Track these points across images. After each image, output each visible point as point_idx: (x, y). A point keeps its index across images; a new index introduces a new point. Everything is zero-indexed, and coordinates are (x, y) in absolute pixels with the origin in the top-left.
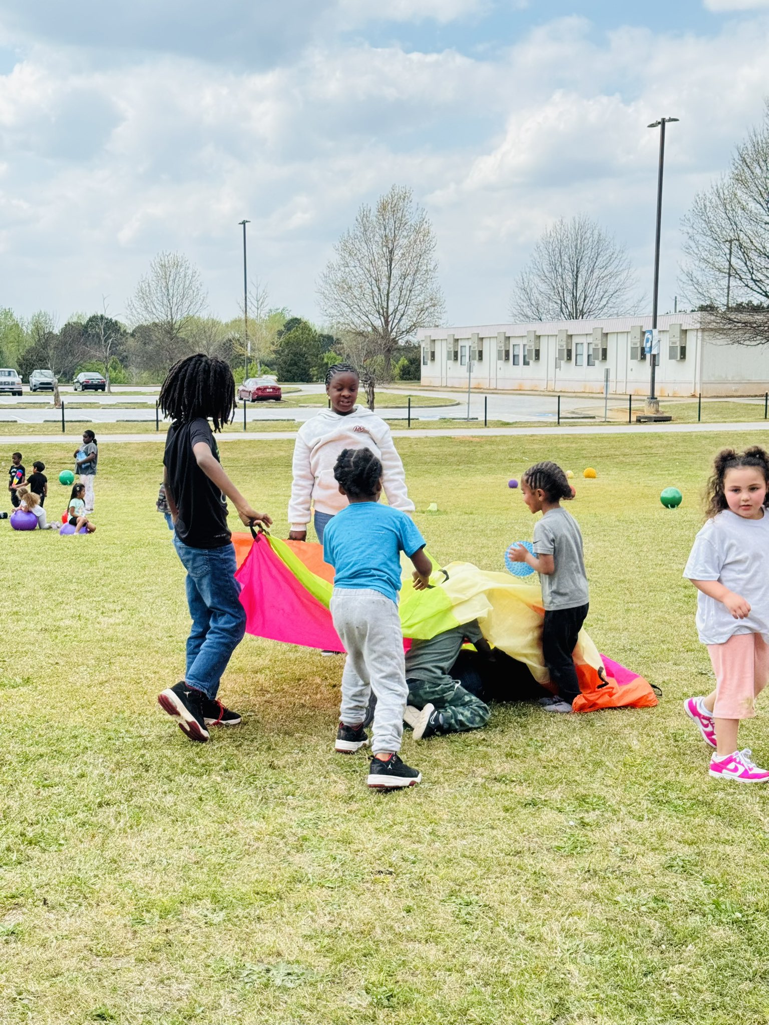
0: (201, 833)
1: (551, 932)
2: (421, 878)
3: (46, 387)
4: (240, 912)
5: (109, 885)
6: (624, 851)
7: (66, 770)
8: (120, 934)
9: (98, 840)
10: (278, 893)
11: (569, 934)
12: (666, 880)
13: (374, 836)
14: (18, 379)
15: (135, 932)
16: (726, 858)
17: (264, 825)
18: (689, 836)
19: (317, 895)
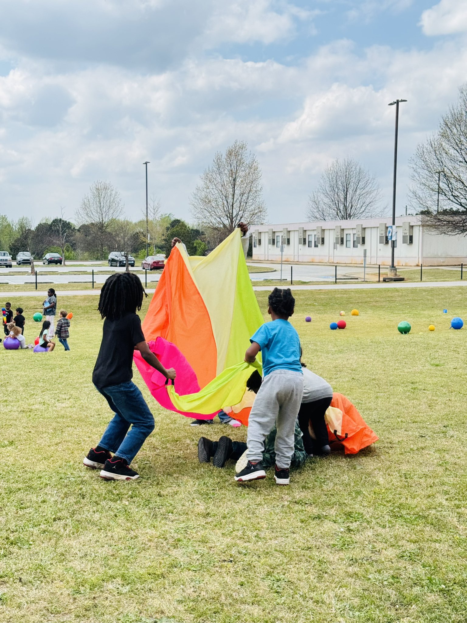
0: (116, 537)
1: (329, 597)
2: (250, 564)
3: (26, 262)
4: (139, 586)
5: (59, 569)
6: (374, 547)
7: (34, 499)
8: (66, 600)
9: (53, 541)
10: (162, 574)
11: (339, 599)
12: (400, 565)
13: (221, 538)
14: (9, 258)
15: (75, 599)
16: (436, 551)
17: (154, 532)
18: (414, 537)
19: (186, 575)
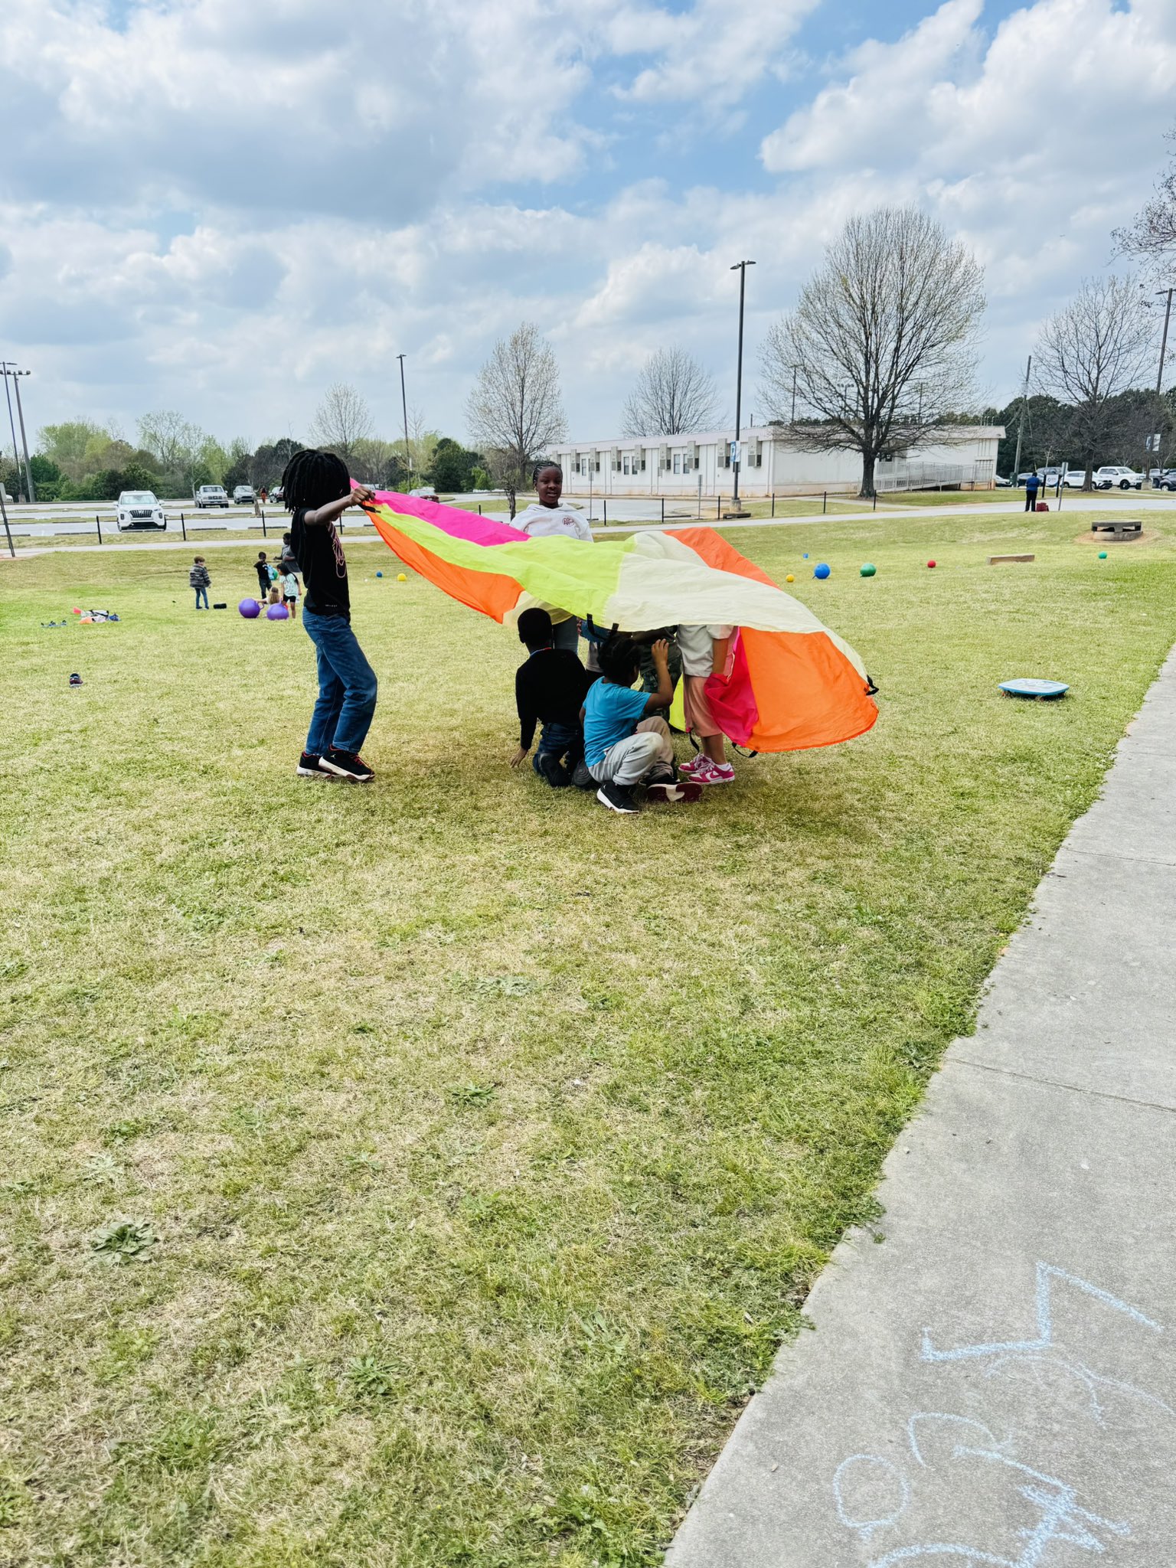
0: (426, 866)
1: (727, 937)
2: (613, 898)
3: (246, 500)
4: (467, 933)
5: (355, 914)
6: (775, 868)
7: (305, 817)
8: (369, 955)
9: (340, 875)
10: (497, 916)
11: (741, 939)
12: (814, 890)
13: (569, 864)
14: (224, 494)
15: (381, 954)
16: (858, 869)
17: (477, 858)
18: (825, 852)
19: (530, 916)
